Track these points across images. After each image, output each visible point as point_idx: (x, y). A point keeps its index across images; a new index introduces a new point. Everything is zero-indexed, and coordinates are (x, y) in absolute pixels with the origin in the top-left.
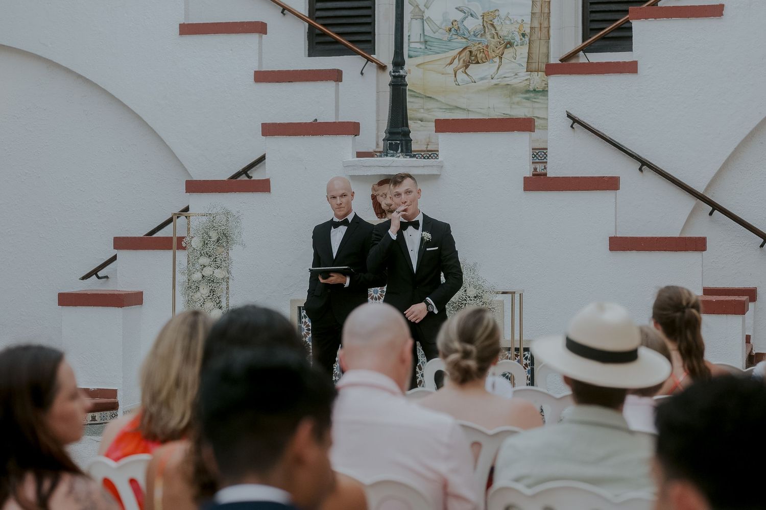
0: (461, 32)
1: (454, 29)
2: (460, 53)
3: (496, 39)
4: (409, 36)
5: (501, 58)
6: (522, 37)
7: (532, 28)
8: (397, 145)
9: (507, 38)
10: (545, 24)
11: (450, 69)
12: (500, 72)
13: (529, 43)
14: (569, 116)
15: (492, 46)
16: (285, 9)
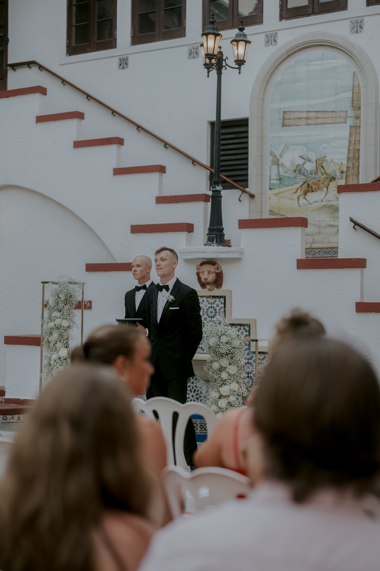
0: (303, 172)
1: (298, 170)
2: (301, 186)
3: (325, 176)
4: (270, 176)
5: (327, 188)
6: (341, 174)
7: (348, 168)
8: (213, 238)
9: (331, 175)
10: (356, 165)
11: (295, 196)
12: (327, 197)
13: (346, 178)
14: (352, 220)
15: (322, 180)
16: (194, 162)
